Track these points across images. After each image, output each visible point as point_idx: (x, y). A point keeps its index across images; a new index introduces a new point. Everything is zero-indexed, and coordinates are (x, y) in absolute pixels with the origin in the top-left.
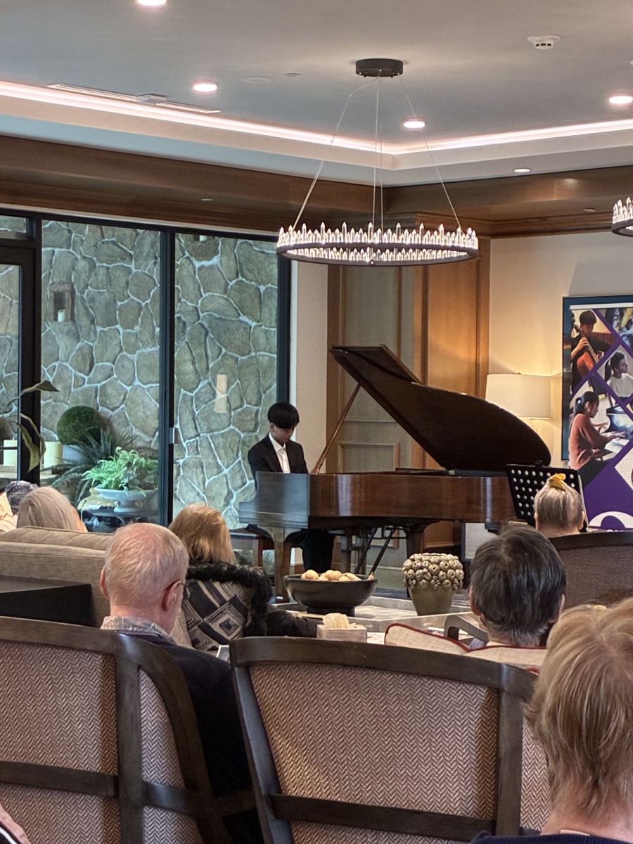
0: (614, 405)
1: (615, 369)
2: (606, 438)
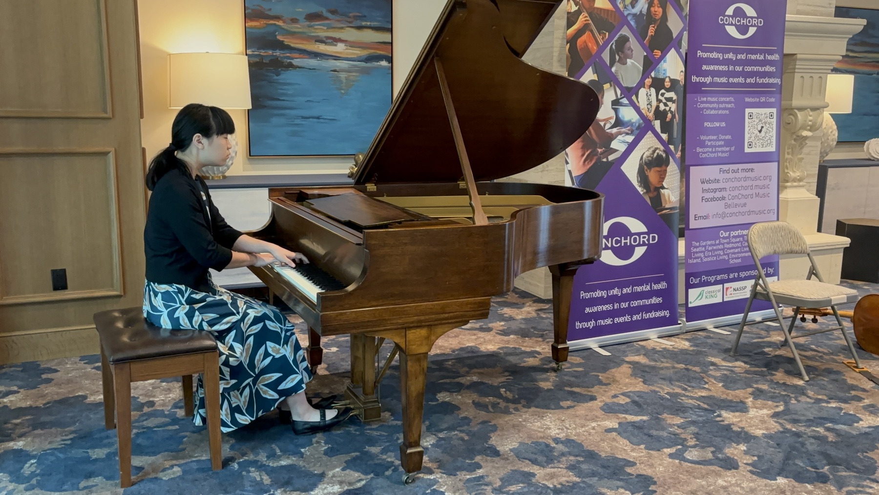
0: (619, 97)
1: (620, 53)
2: (612, 134)
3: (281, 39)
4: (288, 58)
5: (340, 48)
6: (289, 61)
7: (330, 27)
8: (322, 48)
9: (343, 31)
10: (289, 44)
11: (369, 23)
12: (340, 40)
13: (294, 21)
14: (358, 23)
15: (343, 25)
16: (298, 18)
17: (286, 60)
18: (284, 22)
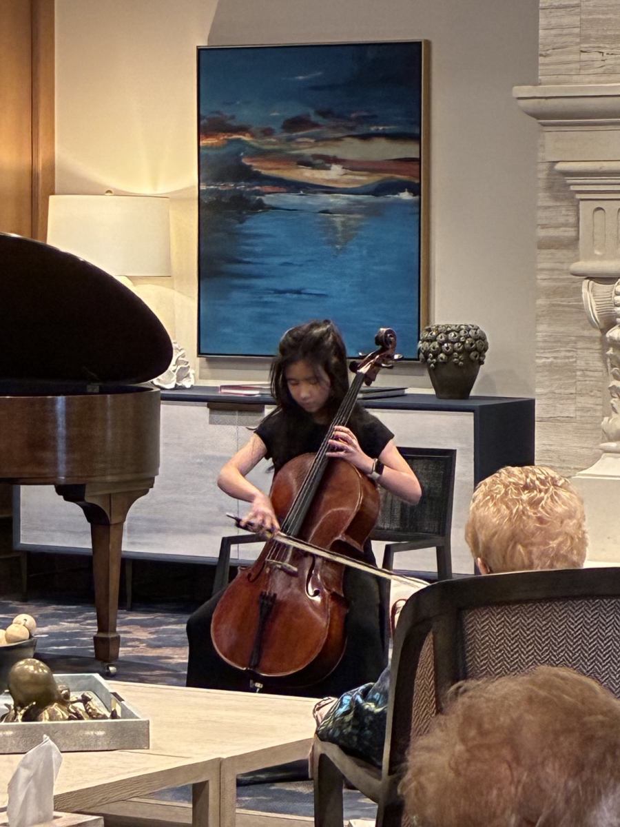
3: (248, 164)
4: (258, 193)
5: (335, 172)
6: (258, 197)
7: (319, 139)
8: (307, 175)
9: (339, 143)
10: (260, 170)
11: (381, 128)
12: (336, 160)
13: (268, 132)
14: (363, 129)
15: (340, 135)
16: (273, 127)
17: (253, 197)
18: (253, 136)
